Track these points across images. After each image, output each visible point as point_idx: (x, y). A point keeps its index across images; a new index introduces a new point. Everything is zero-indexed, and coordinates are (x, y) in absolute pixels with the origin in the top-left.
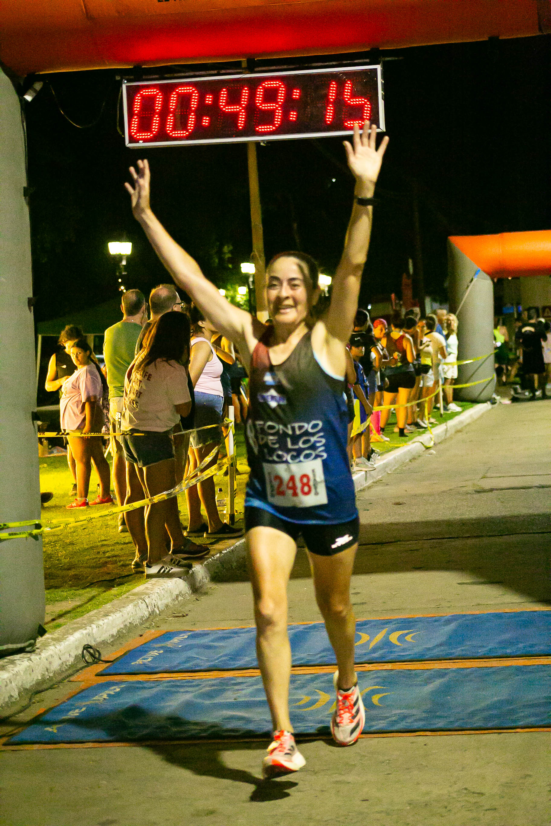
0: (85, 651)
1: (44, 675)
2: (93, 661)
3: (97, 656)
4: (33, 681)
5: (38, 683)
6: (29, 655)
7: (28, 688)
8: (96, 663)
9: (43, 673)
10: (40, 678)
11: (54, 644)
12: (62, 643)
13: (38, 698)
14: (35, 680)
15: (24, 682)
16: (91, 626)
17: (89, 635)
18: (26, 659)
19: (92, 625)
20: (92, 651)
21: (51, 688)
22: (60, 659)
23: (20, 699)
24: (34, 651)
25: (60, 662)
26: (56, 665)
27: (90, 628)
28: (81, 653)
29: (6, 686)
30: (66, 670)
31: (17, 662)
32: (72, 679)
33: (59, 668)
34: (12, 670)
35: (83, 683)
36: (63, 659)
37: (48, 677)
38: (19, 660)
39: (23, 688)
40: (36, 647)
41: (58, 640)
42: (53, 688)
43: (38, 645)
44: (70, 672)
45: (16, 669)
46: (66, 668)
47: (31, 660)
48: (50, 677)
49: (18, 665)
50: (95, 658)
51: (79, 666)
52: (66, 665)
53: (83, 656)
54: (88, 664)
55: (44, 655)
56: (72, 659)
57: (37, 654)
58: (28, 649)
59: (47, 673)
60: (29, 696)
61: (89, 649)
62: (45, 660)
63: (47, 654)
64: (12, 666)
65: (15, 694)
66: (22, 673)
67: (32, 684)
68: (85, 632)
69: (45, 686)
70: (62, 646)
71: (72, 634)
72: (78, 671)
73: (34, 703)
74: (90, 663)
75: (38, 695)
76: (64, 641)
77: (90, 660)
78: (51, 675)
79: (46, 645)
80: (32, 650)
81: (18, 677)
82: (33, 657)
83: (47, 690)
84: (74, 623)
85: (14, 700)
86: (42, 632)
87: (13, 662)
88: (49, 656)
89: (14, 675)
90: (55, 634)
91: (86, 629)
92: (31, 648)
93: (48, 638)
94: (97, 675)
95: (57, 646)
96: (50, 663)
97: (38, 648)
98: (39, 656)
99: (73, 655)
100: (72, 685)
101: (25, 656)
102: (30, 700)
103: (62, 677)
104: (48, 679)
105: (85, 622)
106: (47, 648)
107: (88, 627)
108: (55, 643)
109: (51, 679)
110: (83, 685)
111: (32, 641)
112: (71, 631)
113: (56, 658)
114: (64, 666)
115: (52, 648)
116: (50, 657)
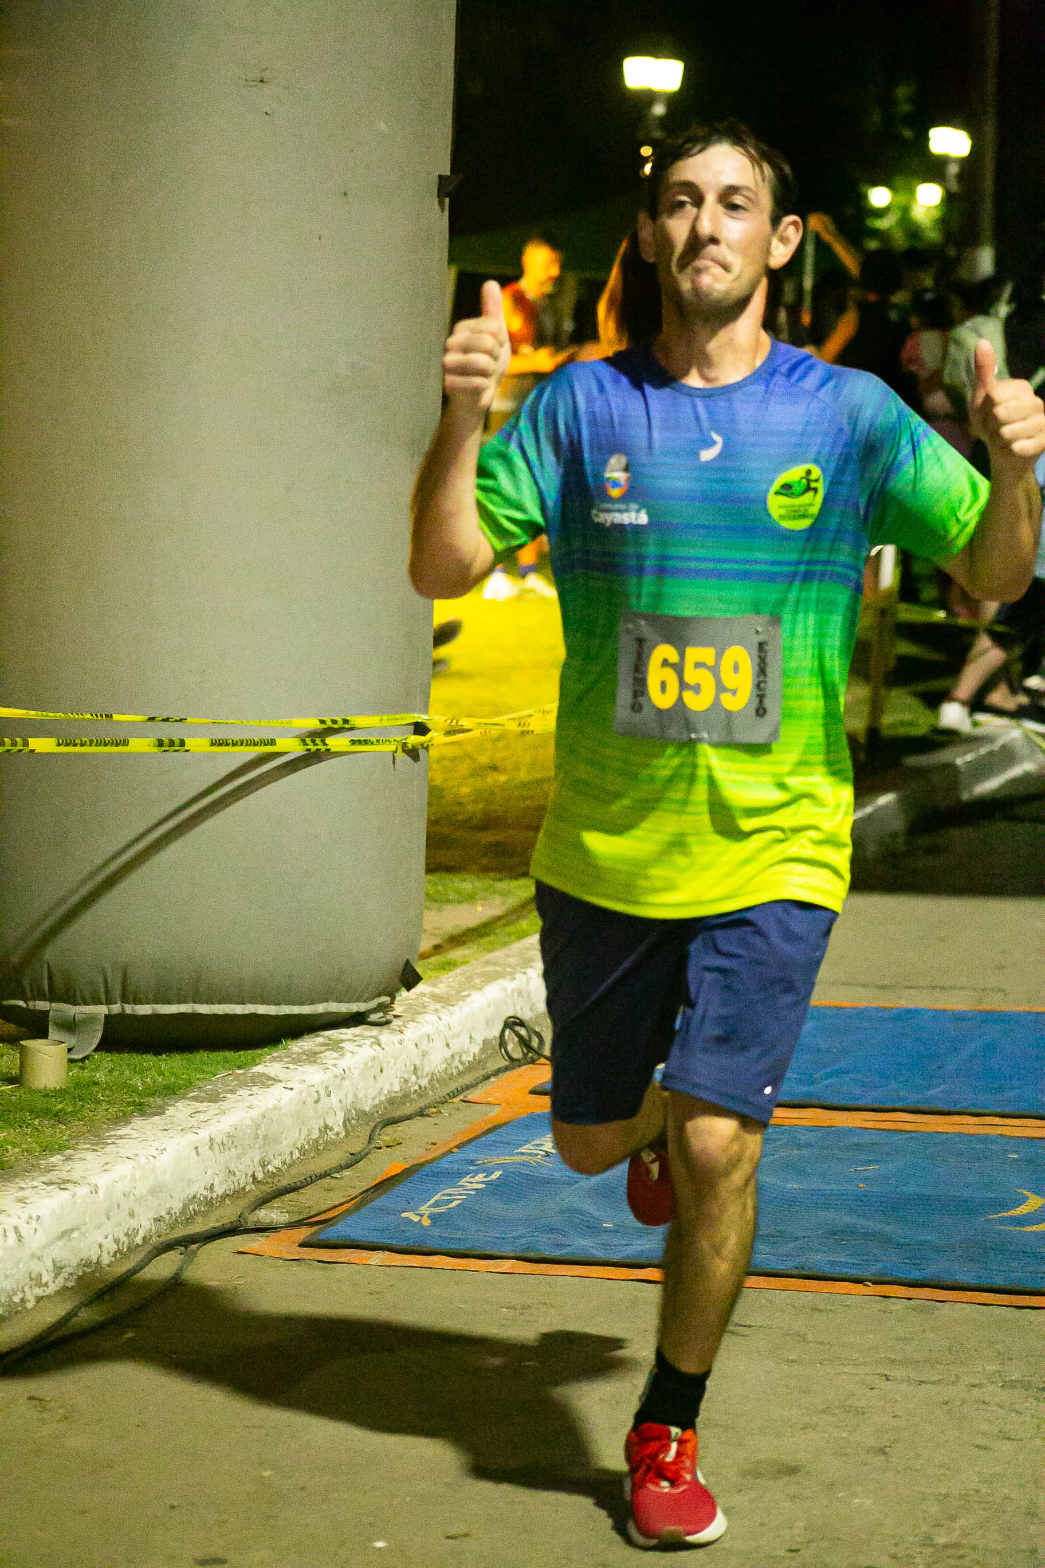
0: (507, 1032)
1: (406, 1081)
2: (525, 1055)
3: (535, 1043)
4: (380, 1094)
5: (392, 1101)
6: (375, 1031)
7: (367, 1109)
8: (533, 1061)
9: (406, 1076)
10: (397, 1088)
11: (436, 1010)
12: (456, 1008)
13: (388, 1135)
14: (386, 1092)
15: (359, 1096)
16: (525, 973)
17: (520, 994)
18: (368, 1042)
19: (529, 971)
20: (523, 1032)
21: (421, 1113)
22: (448, 1045)
23: (346, 1136)
24: (388, 1022)
25: (448, 1054)
26: (436, 1061)
27: (523, 978)
28: (498, 1035)
29: (317, 1101)
30: (460, 1073)
31: (347, 1046)
32: (471, 1096)
33: (444, 1066)
34: (334, 1065)
35: (497, 1109)
36: (455, 1047)
37: (416, 1087)
38: (351, 1040)
39: (356, 1110)
40: (394, 1013)
41: (446, 1001)
42: (428, 1116)
43: (398, 1009)
44: (468, 1079)
45: (343, 1063)
46: (461, 1068)
47: (379, 1044)
48: (420, 1087)
49: (349, 1055)
50: (529, 1048)
51: (492, 1066)
52: (462, 1063)
53: (502, 1043)
54: (514, 1063)
55: (412, 1032)
56: (475, 1049)
57: (395, 1030)
58: (374, 1017)
59: (414, 1078)
60: (368, 1130)
61: (517, 1028)
62: (412, 1047)
63: (418, 1033)
64: (335, 1055)
65: (337, 1122)
66: (356, 1073)
67: (377, 1102)
68: (509, 985)
69: (408, 1109)
70: (456, 1016)
71: (480, 989)
72: (487, 1078)
73: (380, 1148)
74: (518, 1060)
75: (390, 1129)
76: (461, 1003)
77: (517, 1054)
78: (424, 1082)
79: (416, 1011)
80: (383, 1020)
81: (346, 1083)
82: (385, 1035)
83: (409, 1118)
84: (488, 963)
85: (333, 1137)
86: (410, 978)
87: (335, 1046)
88: (421, 1037)
89: (336, 1076)
90: (440, 985)
91: (514, 978)
92: (381, 1014)
93: (423, 995)
94: (533, 1092)
95: (442, 1016)
96: (424, 1054)
97: (396, 1016)
98: (400, 1037)
99: (479, 1038)
100: (471, 1110)
101: (367, 1033)
102: (371, 1139)
103: (446, 1090)
104: (416, 1091)
105: (512, 960)
106: (420, 1018)
107: (518, 976)
108: (438, 1006)
109: (421, 1092)
110: (496, 1114)
111: (386, 999)
112: (477, 981)
113: (440, 1043)
114: (456, 1063)
115: (431, 1018)
116: (425, 1040)
